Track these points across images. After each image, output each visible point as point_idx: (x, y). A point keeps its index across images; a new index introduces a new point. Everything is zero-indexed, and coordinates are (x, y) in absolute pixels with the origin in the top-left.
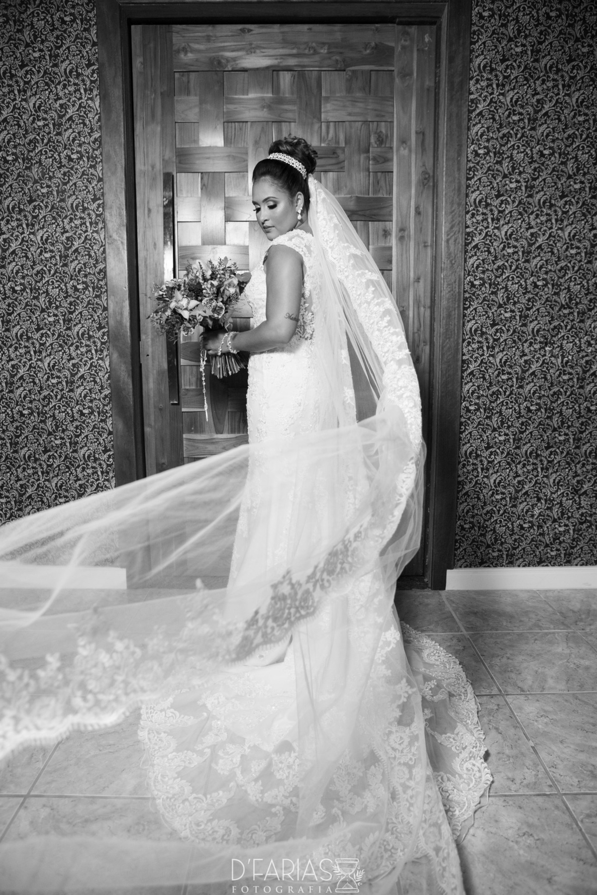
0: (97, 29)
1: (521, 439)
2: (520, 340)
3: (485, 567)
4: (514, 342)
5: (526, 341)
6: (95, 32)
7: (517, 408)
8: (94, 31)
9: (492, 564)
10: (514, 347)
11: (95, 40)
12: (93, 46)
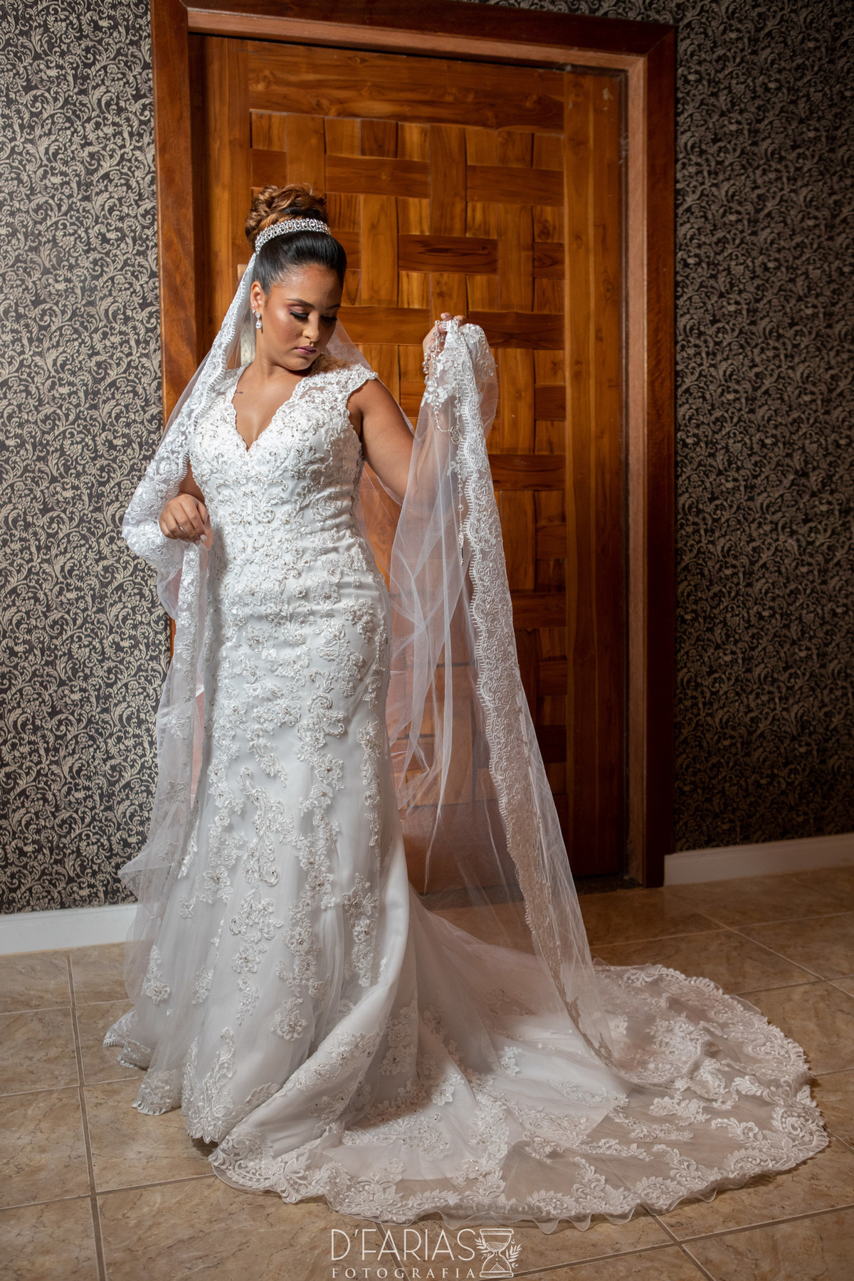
0: (152, 44)
1: (752, 658)
2: (746, 519)
3: (713, 847)
4: (739, 522)
5: (754, 520)
6: (147, 47)
7: (745, 615)
8: (146, 45)
9: (722, 841)
10: (738, 529)
11: (148, 60)
12: (143, 68)
